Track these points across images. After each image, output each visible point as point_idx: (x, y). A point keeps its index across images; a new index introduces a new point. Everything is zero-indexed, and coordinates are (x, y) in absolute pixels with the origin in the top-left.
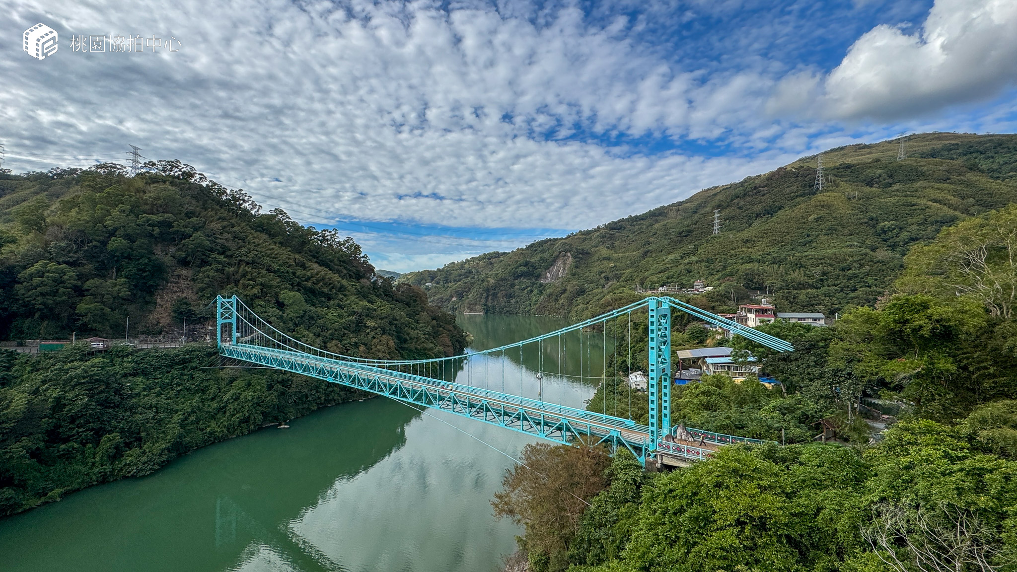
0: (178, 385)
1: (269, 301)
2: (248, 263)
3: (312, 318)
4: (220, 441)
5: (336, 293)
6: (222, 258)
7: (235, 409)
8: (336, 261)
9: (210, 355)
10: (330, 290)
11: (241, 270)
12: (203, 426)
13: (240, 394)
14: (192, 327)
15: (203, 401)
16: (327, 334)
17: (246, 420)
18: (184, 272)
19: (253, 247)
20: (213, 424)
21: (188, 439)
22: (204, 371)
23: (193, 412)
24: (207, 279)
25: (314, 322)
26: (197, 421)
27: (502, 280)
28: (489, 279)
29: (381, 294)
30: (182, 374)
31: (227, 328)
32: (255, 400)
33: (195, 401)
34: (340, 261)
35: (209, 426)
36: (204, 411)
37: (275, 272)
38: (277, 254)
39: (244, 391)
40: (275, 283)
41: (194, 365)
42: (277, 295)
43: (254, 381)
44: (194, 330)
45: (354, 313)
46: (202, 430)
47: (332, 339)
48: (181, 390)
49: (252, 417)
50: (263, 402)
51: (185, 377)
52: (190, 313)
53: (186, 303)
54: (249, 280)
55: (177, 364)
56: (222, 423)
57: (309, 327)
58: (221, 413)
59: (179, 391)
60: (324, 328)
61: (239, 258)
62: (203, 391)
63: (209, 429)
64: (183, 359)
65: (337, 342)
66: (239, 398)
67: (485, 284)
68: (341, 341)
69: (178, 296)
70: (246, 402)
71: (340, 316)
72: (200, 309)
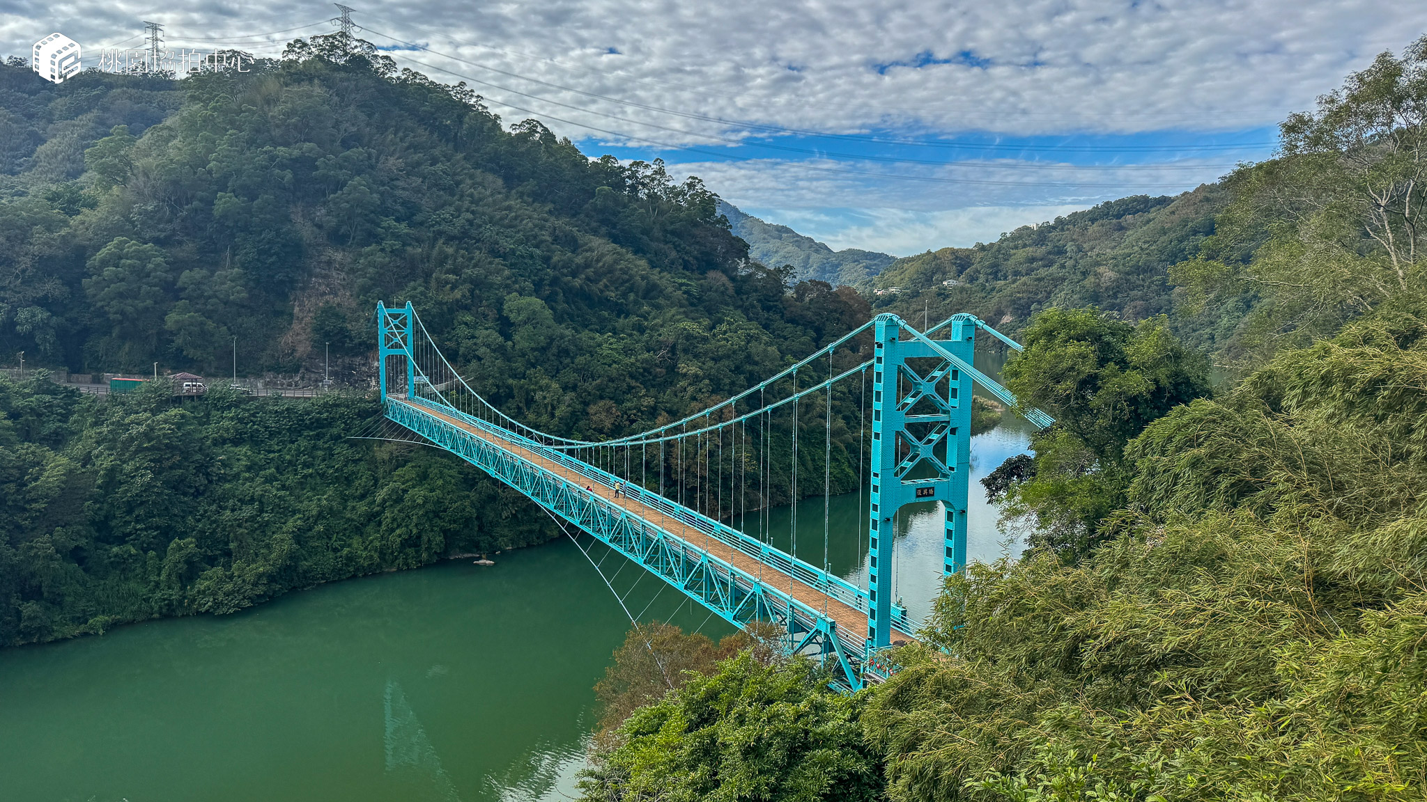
0: (306, 465)
1: (485, 316)
2: (451, 238)
3: (566, 352)
4: (365, 575)
5: (636, 302)
6: (403, 228)
7: (394, 520)
8: (657, 233)
9: (363, 414)
10: (624, 295)
11: (435, 252)
12: (336, 545)
13: (405, 491)
14: (347, 360)
15: (345, 499)
16: (590, 386)
17: (412, 542)
18: (338, 256)
19: (466, 204)
20: (356, 542)
21: (305, 564)
22: (353, 444)
23: (320, 516)
24: (371, 270)
25: (568, 360)
26: (327, 534)
27: (1138, 270)
28: (1101, 269)
29: (753, 306)
30: (315, 447)
31: (397, 365)
32: (429, 506)
33: (328, 497)
34: (666, 231)
35: (349, 546)
36: (343, 518)
37: (504, 256)
38: (516, 218)
39: (414, 487)
40: (498, 279)
41: (335, 431)
42: (500, 302)
43: (433, 471)
44: (351, 368)
45: (661, 345)
46: (335, 550)
47: (602, 398)
48: (311, 475)
49: (425, 538)
50: (445, 511)
51: (320, 453)
52: (343, 334)
53: (337, 315)
54: (448, 272)
55: (309, 428)
56: (371, 542)
57: (558, 372)
58: (372, 524)
59: (305, 477)
60: (586, 373)
61: (436, 228)
62: (348, 481)
63: (346, 551)
64: (318, 420)
65: (611, 403)
66: (402, 500)
67: (1090, 281)
68: (619, 402)
69: (327, 302)
70: (414, 507)
71: (627, 351)
72: (356, 328)
